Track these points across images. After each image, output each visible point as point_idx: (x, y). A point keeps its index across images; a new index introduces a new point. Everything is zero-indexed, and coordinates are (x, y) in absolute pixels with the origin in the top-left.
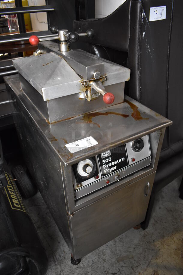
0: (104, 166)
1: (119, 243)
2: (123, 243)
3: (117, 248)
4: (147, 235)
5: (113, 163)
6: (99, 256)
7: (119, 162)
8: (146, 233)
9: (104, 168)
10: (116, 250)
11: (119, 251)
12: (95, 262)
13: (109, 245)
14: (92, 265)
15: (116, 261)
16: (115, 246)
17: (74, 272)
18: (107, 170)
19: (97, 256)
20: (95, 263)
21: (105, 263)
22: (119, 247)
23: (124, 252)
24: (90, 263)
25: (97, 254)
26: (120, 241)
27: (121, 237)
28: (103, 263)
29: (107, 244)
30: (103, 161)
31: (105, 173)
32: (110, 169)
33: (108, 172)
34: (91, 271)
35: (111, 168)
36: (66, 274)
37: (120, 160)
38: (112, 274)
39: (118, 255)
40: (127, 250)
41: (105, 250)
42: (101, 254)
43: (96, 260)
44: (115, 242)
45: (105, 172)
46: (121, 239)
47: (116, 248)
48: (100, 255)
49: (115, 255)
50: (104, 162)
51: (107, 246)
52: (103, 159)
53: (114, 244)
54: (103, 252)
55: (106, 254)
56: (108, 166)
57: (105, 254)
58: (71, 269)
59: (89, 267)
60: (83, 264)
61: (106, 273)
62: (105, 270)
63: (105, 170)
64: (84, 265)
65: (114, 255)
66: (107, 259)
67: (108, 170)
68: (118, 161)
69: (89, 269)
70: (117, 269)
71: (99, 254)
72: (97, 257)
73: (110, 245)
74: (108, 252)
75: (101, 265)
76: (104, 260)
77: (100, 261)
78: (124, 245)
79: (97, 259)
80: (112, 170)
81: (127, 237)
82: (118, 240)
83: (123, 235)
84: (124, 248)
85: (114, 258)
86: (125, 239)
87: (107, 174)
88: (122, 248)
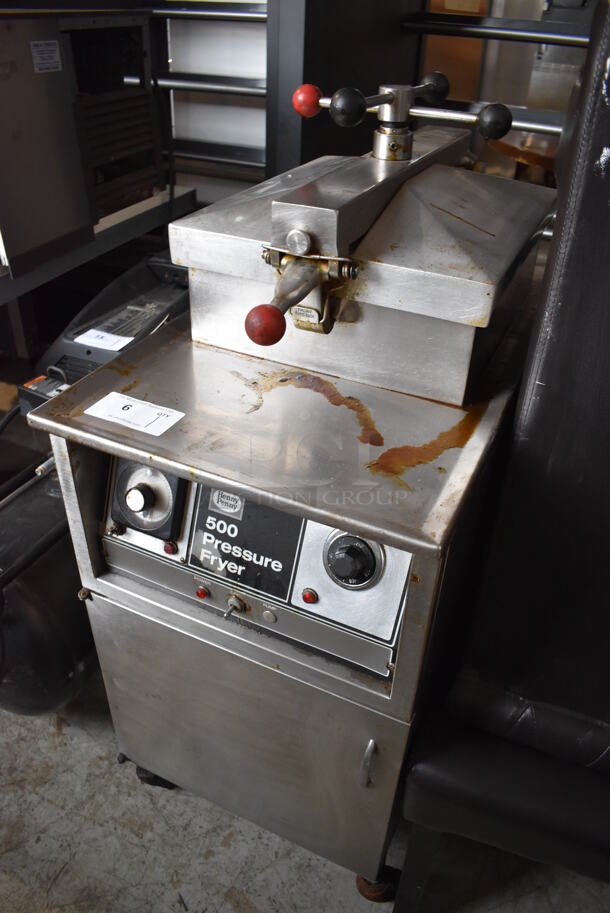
0: (206, 534)
1: (291, 868)
2: (299, 880)
3: (269, 871)
5: (237, 551)
6: (214, 830)
7: (261, 563)
9: (204, 543)
10: (262, 870)
11: (265, 880)
12: (190, 829)
13: (266, 842)
14: (177, 829)
15: (225, 890)
16: (274, 859)
17: (133, 793)
18: (210, 553)
19: (210, 827)
20: (186, 833)
21: (202, 860)
22: (278, 873)
23: (269, 898)
24: (181, 819)
25: (218, 823)
26: (299, 867)
27: (313, 863)
28: (200, 855)
29: (266, 834)
30: (210, 519)
31: (202, 559)
32: (220, 560)
33: (212, 563)
34: (159, 835)
35: (226, 562)
36: (119, 778)
37: (264, 561)
38: (180, 896)
39: (250, 884)
40: (281, 904)
41: (240, 838)
42: (225, 834)
43: (198, 828)
44: (288, 854)
45: (203, 555)
46: (309, 865)
47: (267, 867)
48: (219, 831)
49: (242, 876)
50: (211, 525)
52: (213, 514)
53: (276, 853)
54: (231, 835)
55: (232, 848)
56: (219, 545)
57: (230, 845)
59: (167, 823)
61: (175, 878)
62: (183, 872)
63: (203, 551)
64: (168, 807)
65: (241, 873)
66: (216, 859)
67: (213, 558)
68: (258, 559)
69: (160, 827)
70: (203, 906)
71: (221, 829)
72: (207, 826)
73: (267, 845)
74: (242, 850)
75: (189, 852)
76: (210, 853)
77: (201, 843)
78: (292, 885)
79: (204, 831)
80: (226, 567)
81: (328, 882)
82: (298, 859)
83: (324, 865)
84: (283, 894)
85: (233, 879)
86: (317, 880)
87: (207, 569)
88: (278, 887)
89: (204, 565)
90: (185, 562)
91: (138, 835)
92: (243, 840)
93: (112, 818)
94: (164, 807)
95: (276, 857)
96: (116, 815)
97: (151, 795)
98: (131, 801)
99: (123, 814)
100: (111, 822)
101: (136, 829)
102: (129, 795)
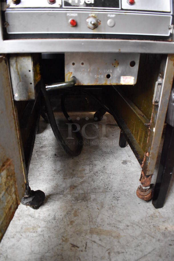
1: (107, 210)
2: (113, 213)
4: (157, 217)
6: (68, 214)
8: (157, 214)
10: (98, 217)
11: (101, 219)
12: (57, 218)
13: (91, 207)
14: (51, 221)
15: (89, 231)
16: (98, 211)
17: (21, 218)
19: (65, 213)
21: (70, 226)
23: (108, 224)
25: (67, 210)
26: (110, 208)
27: (113, 205)
28: (68, 225)
34: (44, 227)
38: (72, 244)
39: (97, 224)
40: (114, 224)
41: (80, 211)
42: (73, 212)
43: (60, 216)
46: (113, 206)
47: (98, 215)
48: (70, 213)
51: (88, 207)
53: (98, 209)
54: (76, 212)
55: (80, 216)
57: (78, 215)
58: (21, 213)
59: (45, 221)
60: (39, 214)
61: (64, 239)
62: (65, 235)
64: (41, 216)
65: (90, 222)
66: (76, 223)
69: (43, 224)
70: (84, 242)
74: (84, 214)
75: (63, 226)
76: (72, 222)
77: (65, 220)
78: (112, 216)
79: (63, 216)
81: (124, 208)
82: (107, 206)
83: (118, 203)
84: (112, 220)
85: (88, 225)
86: (119, 209)
87: (74, 6)
88: (108, 219)
89: (72, 4)
90: (61, 7)
91: (34, 232)
92: (82, 211)
93: (17, 232)
94: (39, 216)
95: (99, 210)
96: (18, 230)
97: (30, 215)
98: (22, 222)
99: (22, 228)
100: (17, 234)
101: (31, 230)
102: (19, 220)
